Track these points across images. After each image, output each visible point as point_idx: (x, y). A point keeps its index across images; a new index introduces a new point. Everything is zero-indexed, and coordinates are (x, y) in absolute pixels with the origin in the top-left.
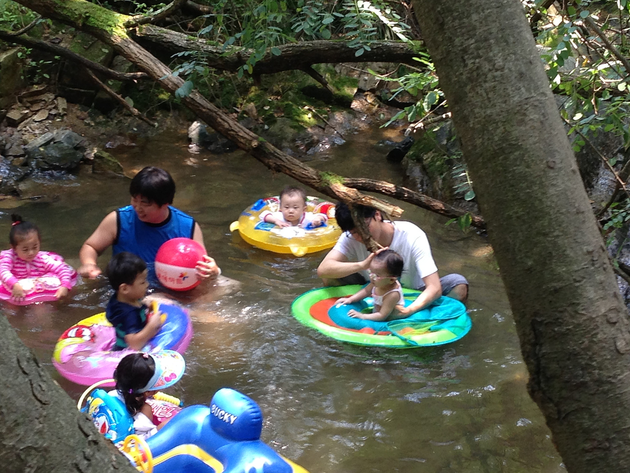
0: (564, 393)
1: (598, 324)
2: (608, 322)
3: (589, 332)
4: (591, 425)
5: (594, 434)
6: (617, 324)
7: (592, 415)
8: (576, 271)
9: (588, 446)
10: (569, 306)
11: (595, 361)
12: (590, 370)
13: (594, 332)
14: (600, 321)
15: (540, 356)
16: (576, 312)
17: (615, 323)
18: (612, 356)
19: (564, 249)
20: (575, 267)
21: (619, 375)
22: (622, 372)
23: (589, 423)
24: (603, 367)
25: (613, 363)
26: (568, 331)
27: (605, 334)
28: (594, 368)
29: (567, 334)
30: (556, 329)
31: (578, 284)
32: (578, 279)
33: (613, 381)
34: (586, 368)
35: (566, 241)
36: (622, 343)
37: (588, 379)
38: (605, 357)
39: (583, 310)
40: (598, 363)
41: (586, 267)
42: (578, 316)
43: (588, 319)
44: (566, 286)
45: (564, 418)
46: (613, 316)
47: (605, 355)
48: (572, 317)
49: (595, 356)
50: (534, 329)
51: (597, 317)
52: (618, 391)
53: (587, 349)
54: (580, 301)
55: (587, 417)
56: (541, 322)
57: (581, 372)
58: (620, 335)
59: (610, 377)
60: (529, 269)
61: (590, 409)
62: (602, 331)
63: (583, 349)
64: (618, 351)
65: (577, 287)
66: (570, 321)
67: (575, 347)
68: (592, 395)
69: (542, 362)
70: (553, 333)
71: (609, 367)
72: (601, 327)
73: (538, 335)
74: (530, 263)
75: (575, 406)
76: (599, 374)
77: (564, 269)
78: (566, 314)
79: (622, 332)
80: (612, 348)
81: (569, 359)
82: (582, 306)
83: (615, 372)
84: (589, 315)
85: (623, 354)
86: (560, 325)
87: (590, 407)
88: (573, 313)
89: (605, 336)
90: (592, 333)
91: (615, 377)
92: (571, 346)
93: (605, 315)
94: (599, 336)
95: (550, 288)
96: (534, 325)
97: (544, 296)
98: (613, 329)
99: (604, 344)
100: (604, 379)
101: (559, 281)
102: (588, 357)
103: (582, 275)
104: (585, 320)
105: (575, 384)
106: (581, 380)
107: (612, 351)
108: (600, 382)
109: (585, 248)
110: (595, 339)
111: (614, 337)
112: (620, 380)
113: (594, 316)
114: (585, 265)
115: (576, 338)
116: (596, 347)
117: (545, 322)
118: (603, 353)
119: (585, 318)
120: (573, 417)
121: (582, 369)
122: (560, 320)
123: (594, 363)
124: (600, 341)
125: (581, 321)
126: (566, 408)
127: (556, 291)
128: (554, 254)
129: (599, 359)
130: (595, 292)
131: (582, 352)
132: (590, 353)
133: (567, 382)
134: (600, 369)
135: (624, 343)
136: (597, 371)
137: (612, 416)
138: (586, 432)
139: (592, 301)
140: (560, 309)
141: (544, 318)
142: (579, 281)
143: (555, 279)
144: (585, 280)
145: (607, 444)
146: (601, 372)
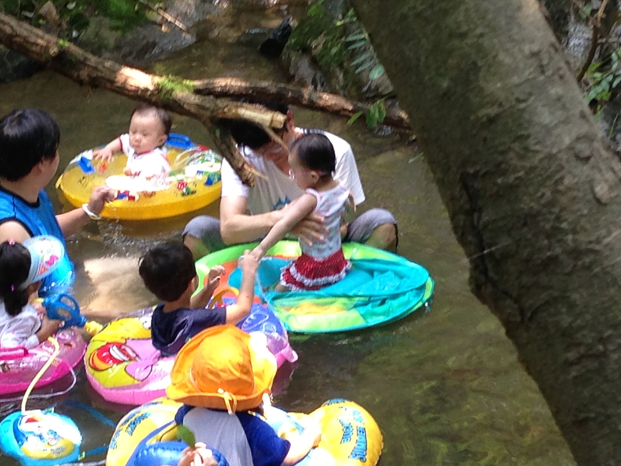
0: (526, 279)
1: (563, 163)
2: (578, 157)
3: (549, 177)
4: (573, 322)
5: (579, 336)
6: (592, 160)
7: (572, 306)
8: (518, 86)
9: (572, 355)
10: (514, 142)
11: (566, 220)
12: (559, 237)
13: (558, 176)
14: (565, 157)
15: (481, 227)
16: (526, 149)
17: (587, 159)
18: (590, 210)
19: (494, 53)
20: (516, 80)
21: (605, 237)
22: (609, 233)
23: (569, 320)
24: (578, 228)
25: (592, 219)
26: (517, 182)
27: (574, 177)
28: (565, 232)
29: (518, 186)
30: (499, 181)
31: (522, 106)
32: (522, 97)
33: (597, 247)
34: (554, 233)
35: (495, 41)
36: (602, 189)
37: (558, 250)
38: (579, 213)
39: (536, 144)
40: (570, 224)
41: (531, 77)
42: (530, 154)
43: (546, 157)
44: (504, 111)
45: (531, 319)
46: (583, 148)
47: (579, 210)
48: (521, 158)
49: (564, 213)
50: (465, 187)
51: (559, 152)
52: (606, 263)
53: (551, 204)
54: (531, 131)
55: (564, 310)
56: (475, 175)
57: (546, 242)
58: (598, 176)
59: (590, 242)
60: (445, 94)
61: (568, 297)
62: (569, 172)
63: (544, 206)
64: (598, 201)
65: (523, 110)
66: (519, 164)
67: (532, 204)
68: (569, 274)
69: (484, 237)
70: (495, 189)
71: (588, 226)
72: (567, 166)
73: (473, 196)
74: (445, 84)
75: (544, 296)
76: (575, 241)
77: (499, 85)
78: (511, 155)
79: (600, 171)
80: (590, 197)
81: (525, 224)
82: (535, 138)
83: (598, 233)
84: (546, 150)
85: (605, 205)
86: (504, 173)
87: (568, 294)
88: (522, 152)
89: (576, 180)
90: (556, 178)
91: (598, 241)
92: (527, 204)
93: (570, 148)
94: (567, 181)
95: (482, 118)
96: (465, 181)
97: (474, 132)
98: (585, 168)
99: (575, 193)
100: (583, 246)
101: (493, 105)
102: (553, 217)
103: (528, 90)
104: (541, 161)
105: (539, 261)
106: (548, 254)
107: (589, 201)
108: (576, 253)
109: (527, 49)
110: (561, 188)
111: (589, 179)
112: (607, 245)
113: (554, 151)
114: (530, 74)
115: (531, 190)
116: (564, 200)
117: (482, 172)
118: (575, 207)
119: (541, 156)
120: (545, 314)
121: (548, 237)
122: (503, 166)
123: (564, 225)
124: (569, 189)
125: (536, 161)
126: (531, 302)
127: (491, 120)
128: (480, 63)
129: (571, 218)
130: (552, 113)
131: (545, 210)
132: (556, 210)
133: (527, 261)
134: (574, 232)
135: (606, 188)
136: (570, 237)
137: (603, 303)
138: (567, 334)
139: (548, 130)
140: (501, 148)
141: (478, 168)
142: (524, 101)
143: (487, 103)
144: (532, 98)
145: (601, 348)
146: (577, 237)
